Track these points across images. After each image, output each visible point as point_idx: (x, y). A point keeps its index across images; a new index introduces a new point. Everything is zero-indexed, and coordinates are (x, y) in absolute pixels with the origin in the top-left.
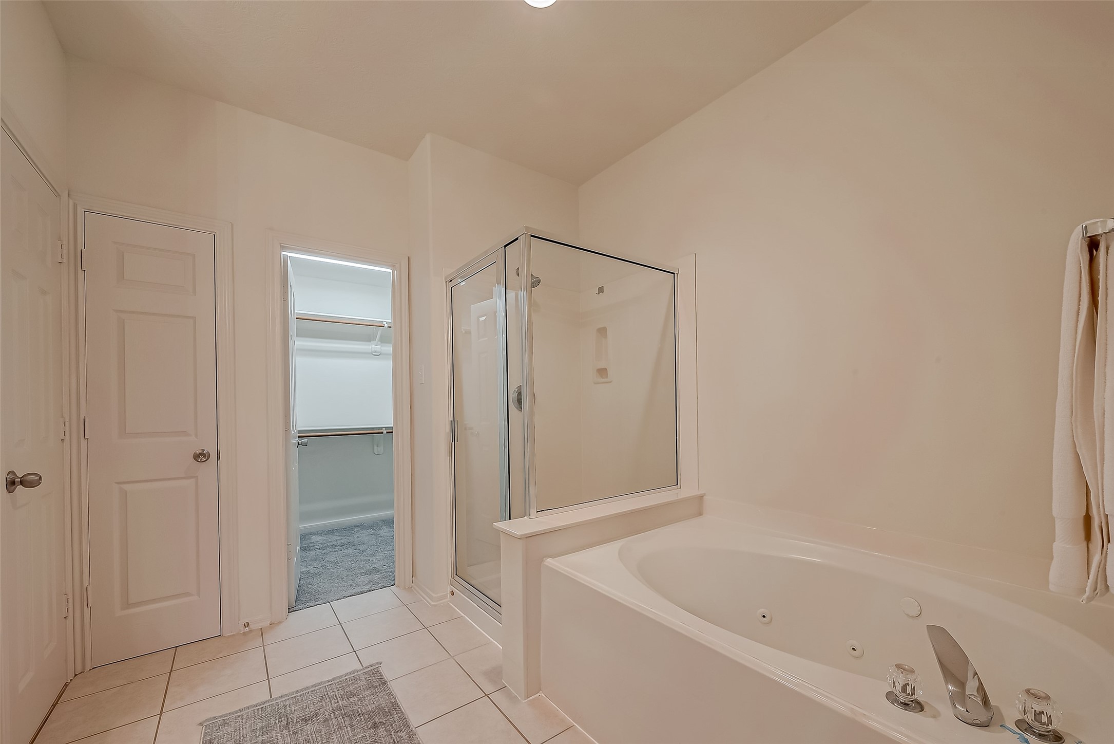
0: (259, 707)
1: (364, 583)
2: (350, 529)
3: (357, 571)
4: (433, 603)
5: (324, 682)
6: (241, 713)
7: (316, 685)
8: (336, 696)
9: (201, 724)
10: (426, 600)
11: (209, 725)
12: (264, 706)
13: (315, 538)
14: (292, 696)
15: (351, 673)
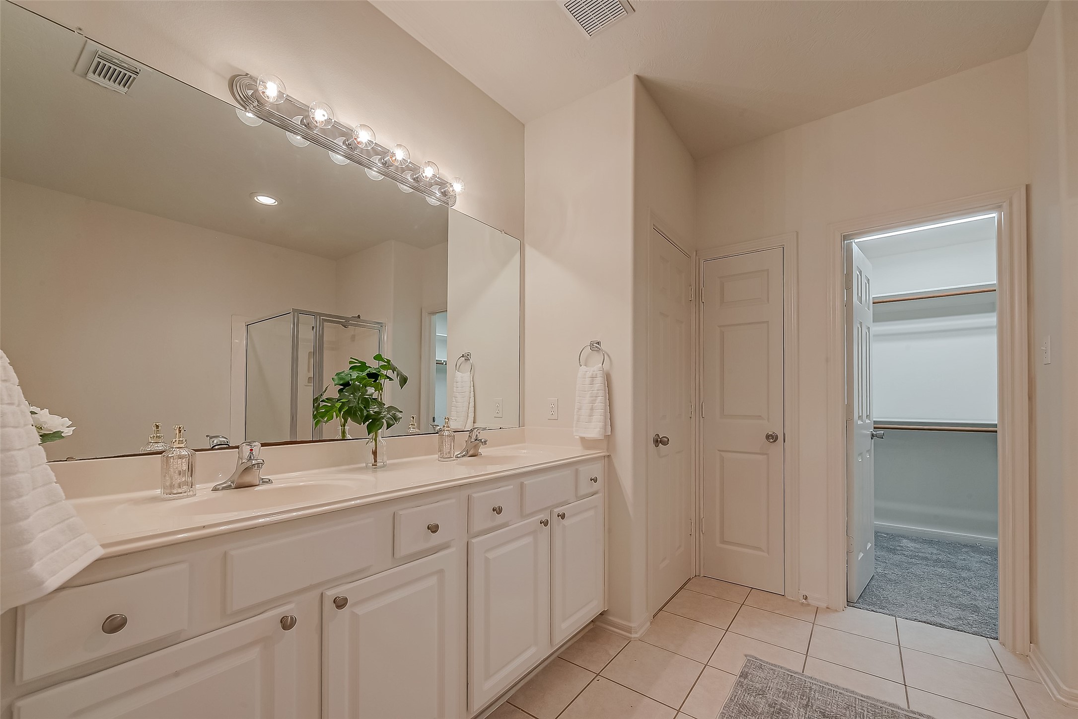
0: (789, 673)
1: (951, 617)
2: (956, 546)
3: (946, 599)
4: (1059, 697)
5: (857, 694)
6: (775, 668)
7: (847, 690)
8: (863, 716)
9: (746, 656)
10: (1047, 685)
11: (750, 660)
12: (794, 675)
13: (905, 542)
14: (821, 684)
15: (890, 705)
